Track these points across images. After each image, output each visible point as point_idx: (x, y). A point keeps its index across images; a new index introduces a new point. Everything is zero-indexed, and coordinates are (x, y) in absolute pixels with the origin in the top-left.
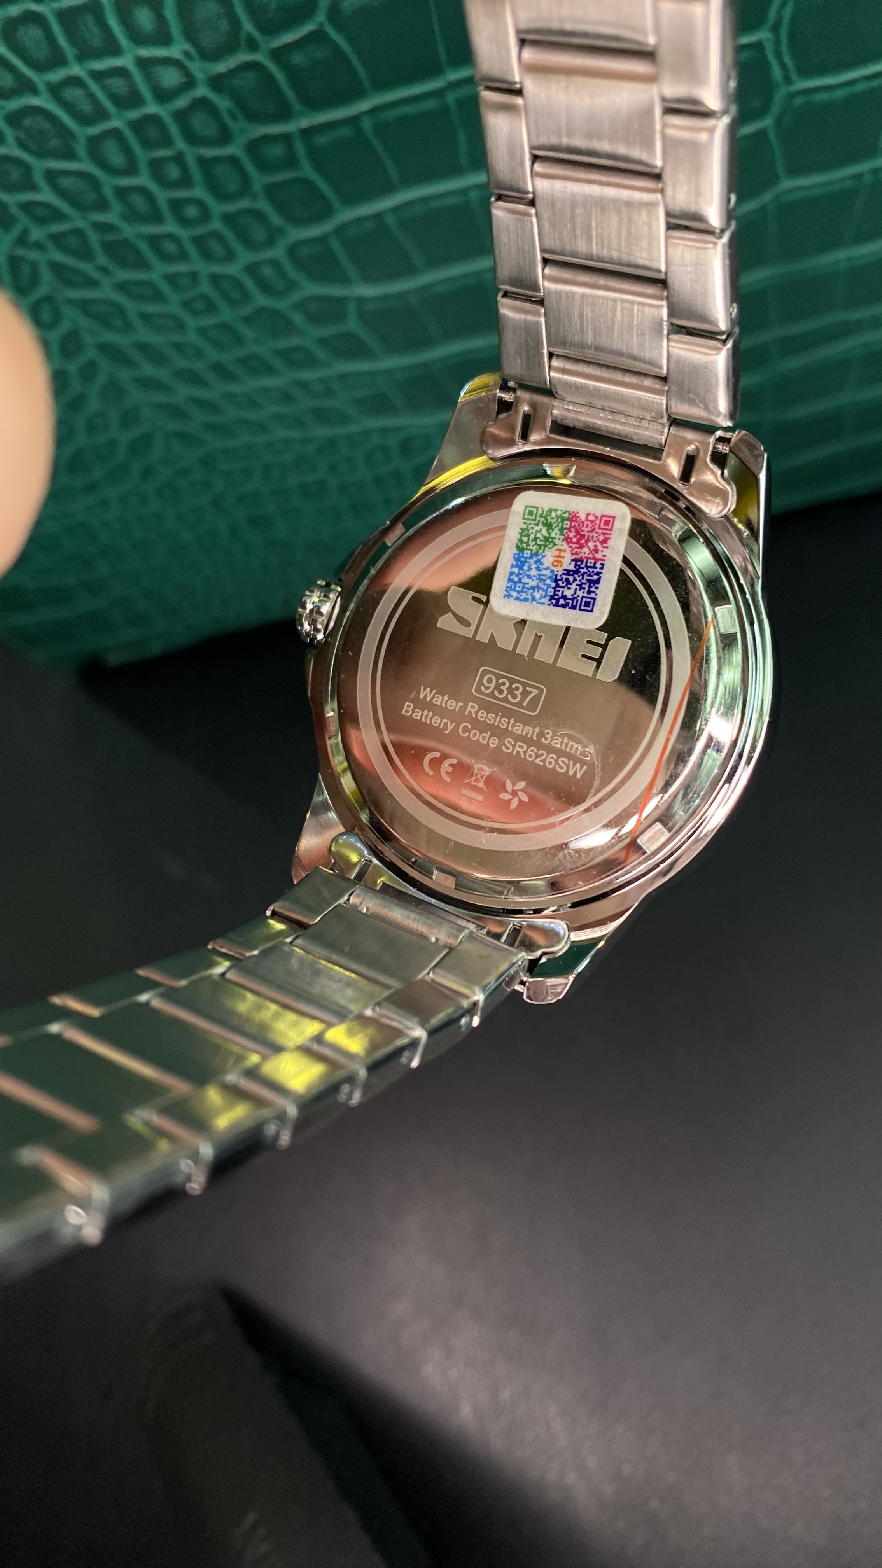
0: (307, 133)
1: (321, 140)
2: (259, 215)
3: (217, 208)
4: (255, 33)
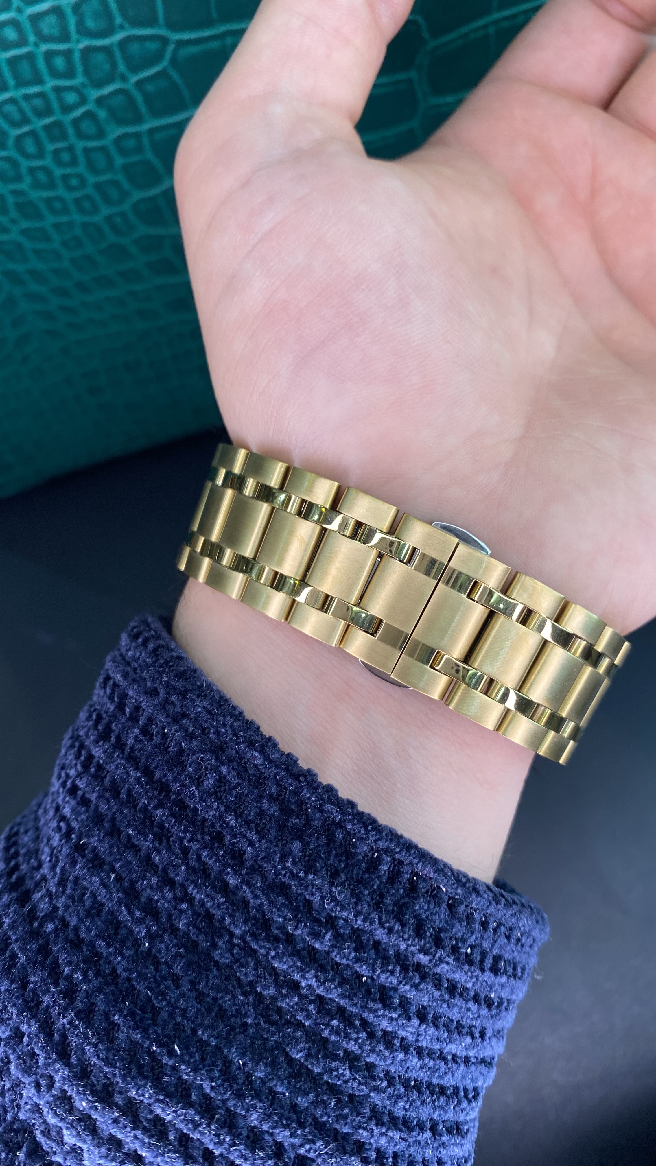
0: (152, 132)
1: (158, 136)
2: (116, 184)
3: (92, 179)
4: (126, 72)
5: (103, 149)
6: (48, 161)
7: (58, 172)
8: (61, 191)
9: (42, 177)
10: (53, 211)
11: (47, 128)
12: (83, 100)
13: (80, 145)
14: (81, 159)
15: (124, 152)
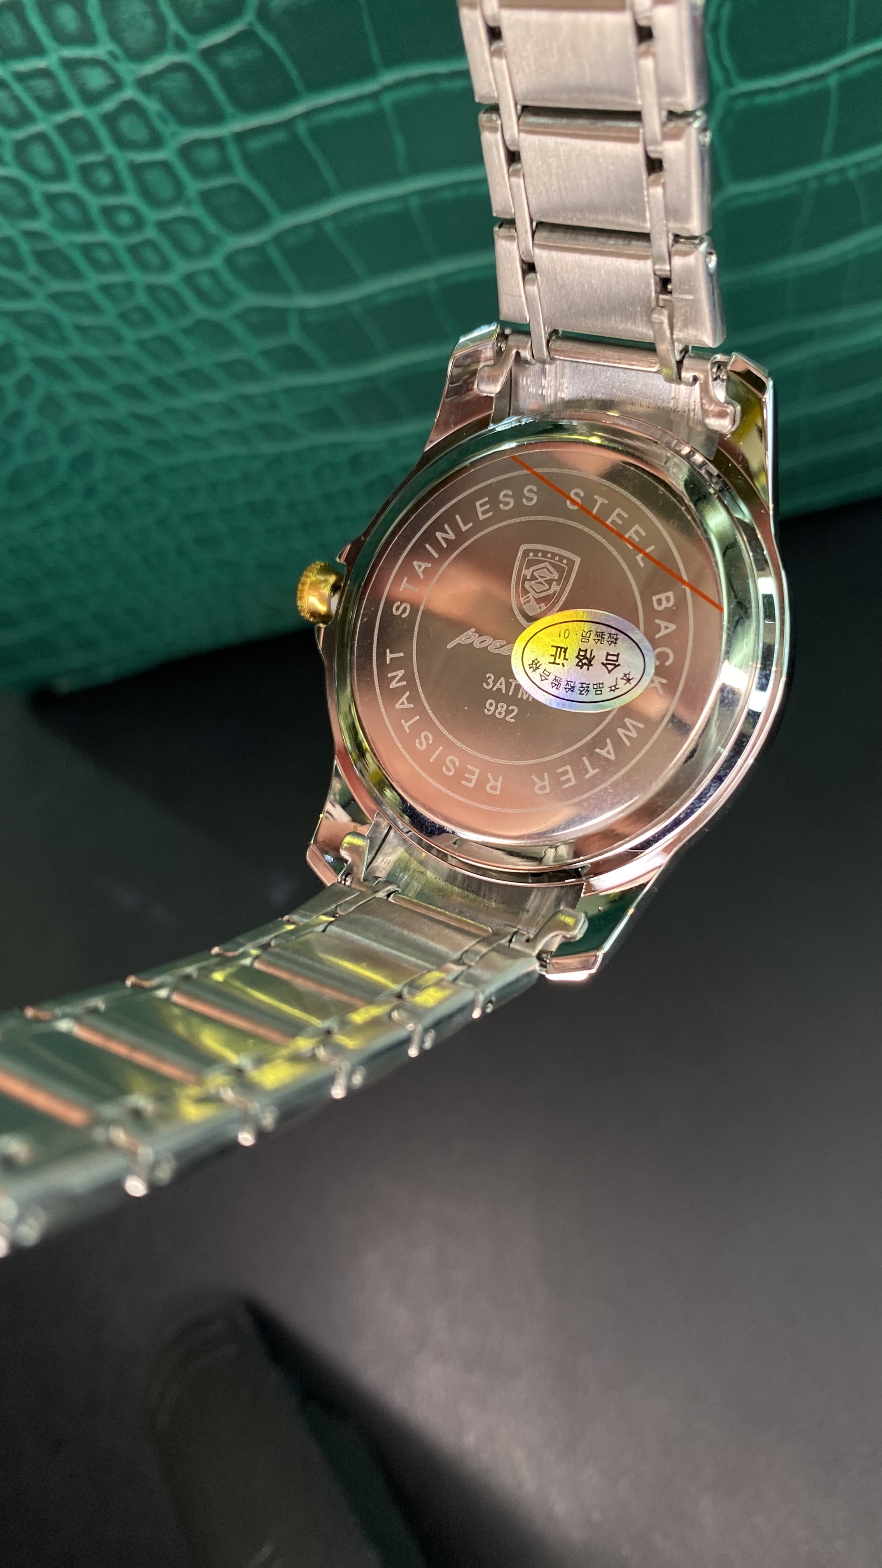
0: (241, 137)
2: (193, 222)
3: (152, 215)
4: (183, 32)
5: (165, 166)
6: (73, 185)
7: (94, 203)
8: (103, 235)
9: (69, 209)
10: (98, 266)
11: (64, 129)
12: (117, 84)
13: (122, 159)
15: (199, 172)
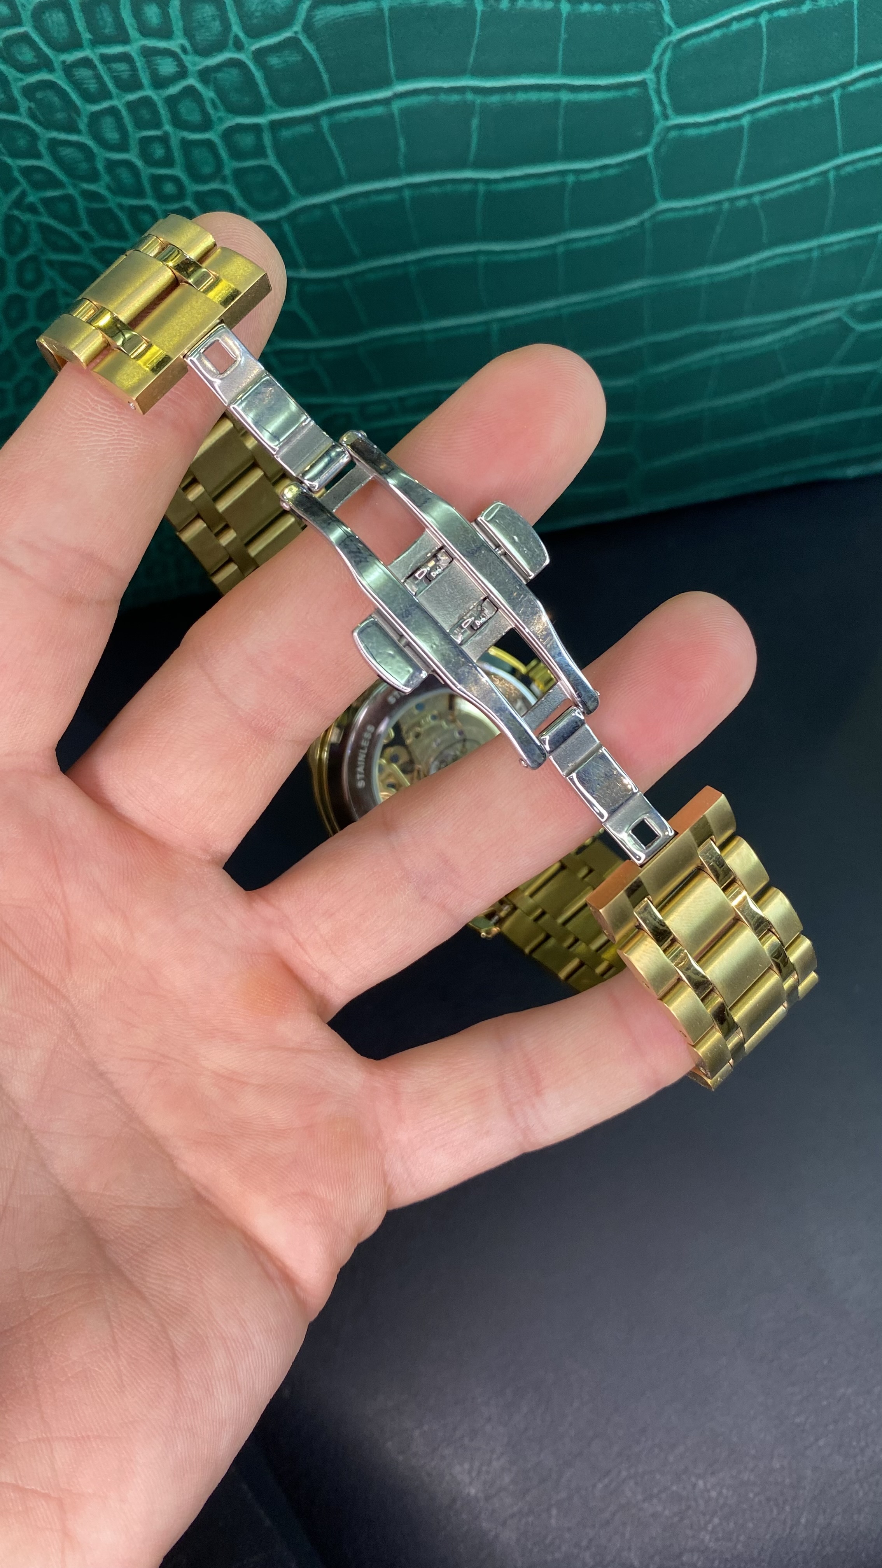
14: (177, 155)
